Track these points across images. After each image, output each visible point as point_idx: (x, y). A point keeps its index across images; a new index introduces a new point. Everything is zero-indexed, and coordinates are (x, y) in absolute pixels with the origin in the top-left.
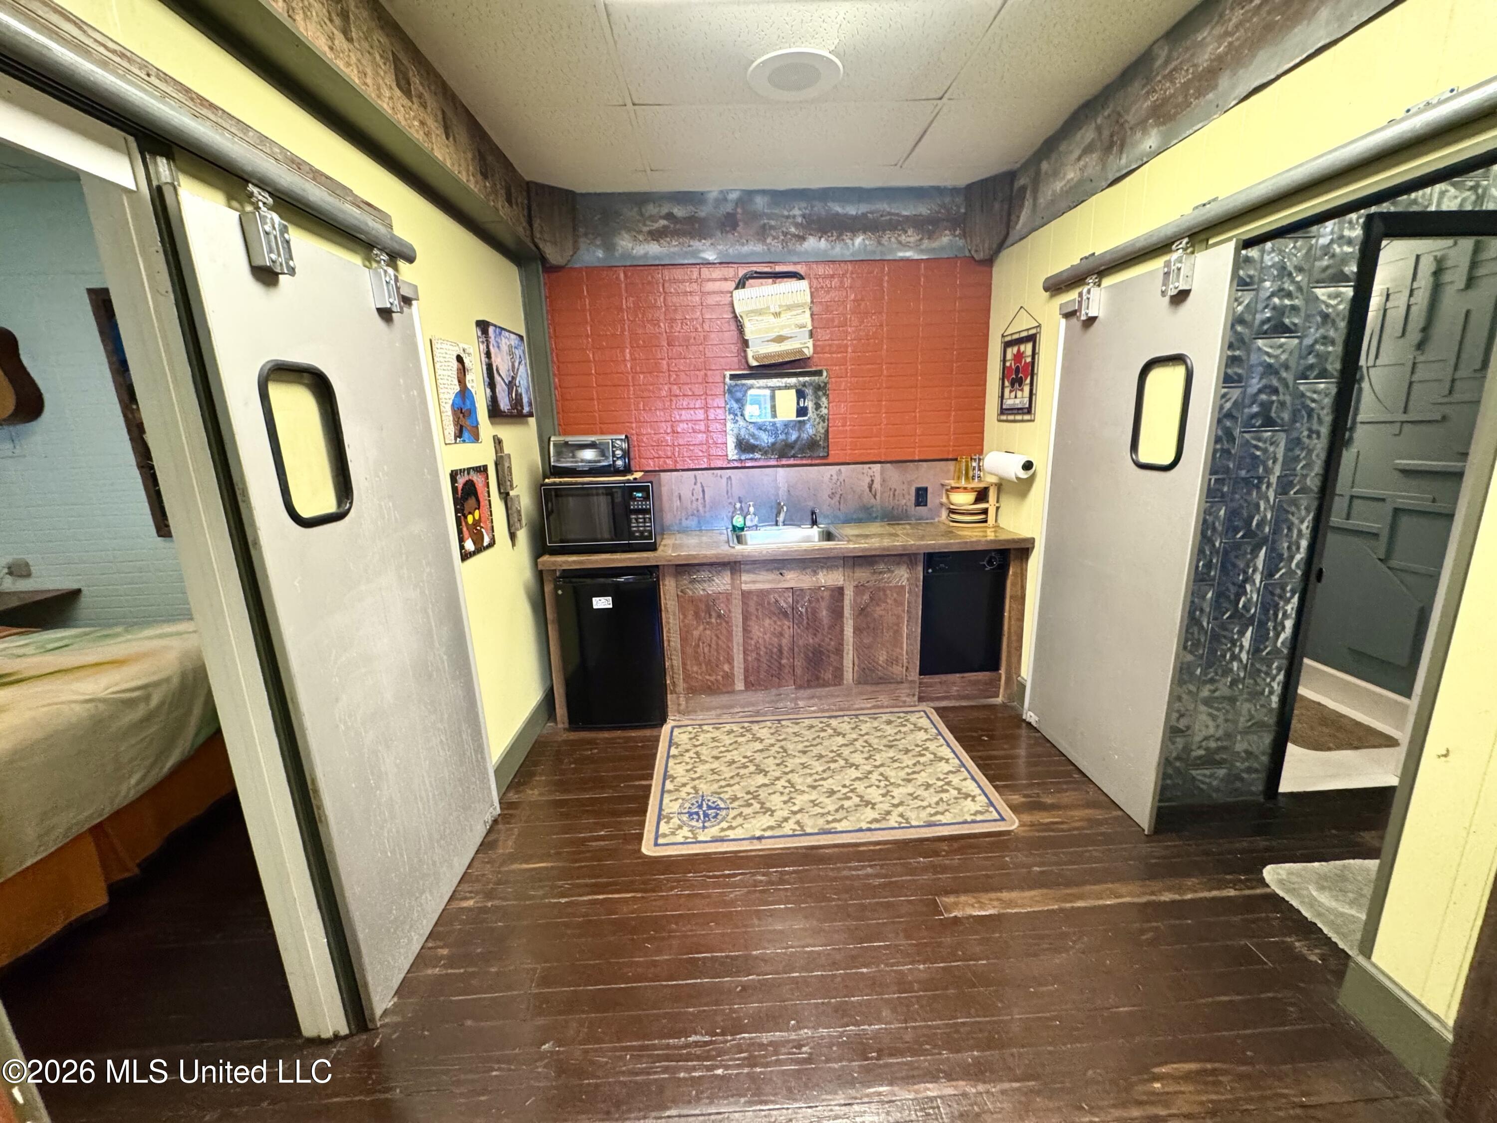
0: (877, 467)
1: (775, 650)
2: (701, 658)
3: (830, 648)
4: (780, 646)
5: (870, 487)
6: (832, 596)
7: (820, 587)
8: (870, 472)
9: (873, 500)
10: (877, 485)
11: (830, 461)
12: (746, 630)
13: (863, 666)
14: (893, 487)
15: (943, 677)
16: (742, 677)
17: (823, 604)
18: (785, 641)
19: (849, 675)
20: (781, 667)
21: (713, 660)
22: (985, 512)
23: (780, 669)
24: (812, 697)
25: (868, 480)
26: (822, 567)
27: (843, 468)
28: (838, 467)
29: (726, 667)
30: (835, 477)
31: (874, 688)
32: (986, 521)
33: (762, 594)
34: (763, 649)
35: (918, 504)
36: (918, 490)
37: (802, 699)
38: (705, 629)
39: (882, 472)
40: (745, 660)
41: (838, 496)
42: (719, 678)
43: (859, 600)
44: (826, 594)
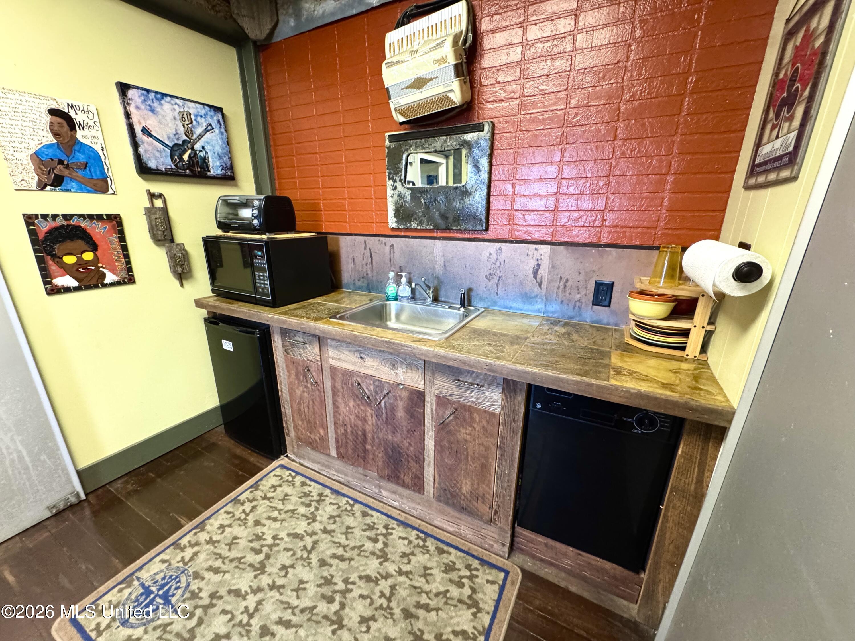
0: (546, 249)
1: (360, 433)
2: (303, 416)
3: (409, 453)
4: (364, 430)
5: (535, 273)
6: (410, 399)
7: (399, 384)
8: (537, 255)
9: (536, 289)
10: (543, 272)
11: (490, 235)
12: (335, 405)
13: (443, 486)
14: (565, 277)
15: (551, 542)
16: (334, 445)
17: (401, 405)
18: (368, 428)
19: (430, 487)
20: (365, 451)
21: (312, 420)
22: (685, 333)
23: (365, 452)
24: (394, 492)
25: (533, 263)
26: (402, 363)
27: (504, 246)
28: (498, 245)
29: (322, 431)
30: (494, 256)
31: (457, 514)
32: (683, 349)
33: (347, 374)
34: (349, 426)
35: (596, 302)
36: (598, 285)
37: (386, 489)
38: (304, 391)
39: (553, 255)
40: (336, 432)
41: (496, 278)
42: (317, 438)
43: (441, 413)
44: (405, 394)
